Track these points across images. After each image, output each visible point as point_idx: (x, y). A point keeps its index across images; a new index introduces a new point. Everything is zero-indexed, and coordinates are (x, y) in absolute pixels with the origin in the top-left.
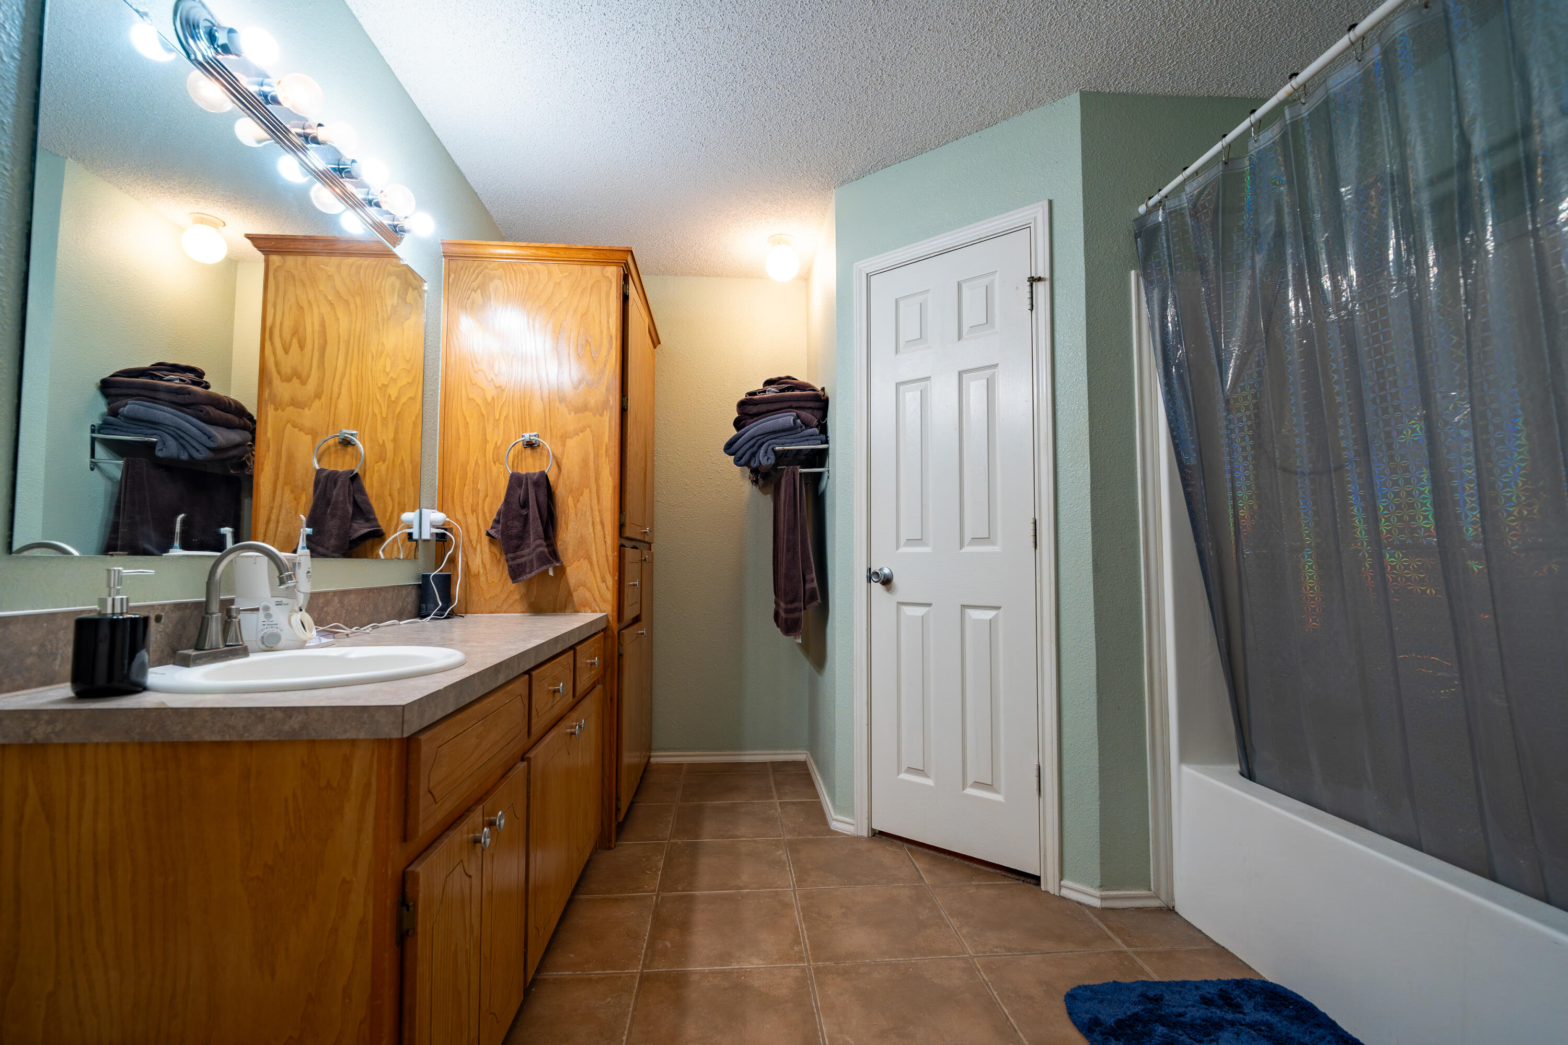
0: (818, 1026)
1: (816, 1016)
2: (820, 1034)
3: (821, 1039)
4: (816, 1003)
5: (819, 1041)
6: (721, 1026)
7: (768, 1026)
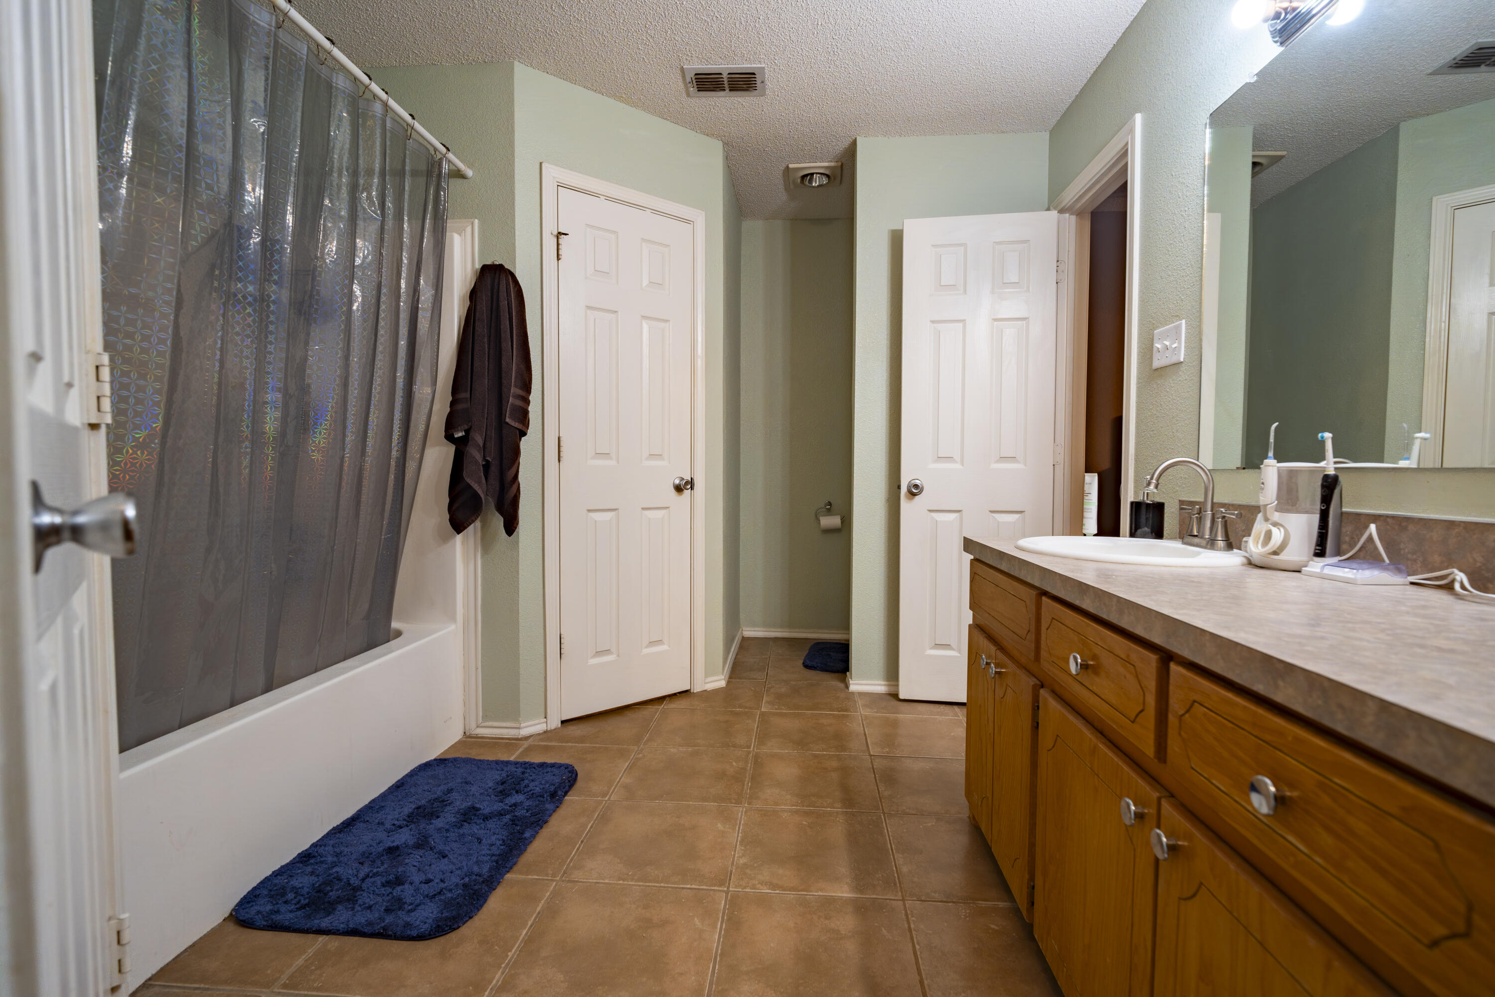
0: (722, 940)
1: (719, 951)
2: (723, 932)
3: (724, 927)
4: (714, 968)
5: (726, 926)
6: (821, 950)
7: (772, 945)
